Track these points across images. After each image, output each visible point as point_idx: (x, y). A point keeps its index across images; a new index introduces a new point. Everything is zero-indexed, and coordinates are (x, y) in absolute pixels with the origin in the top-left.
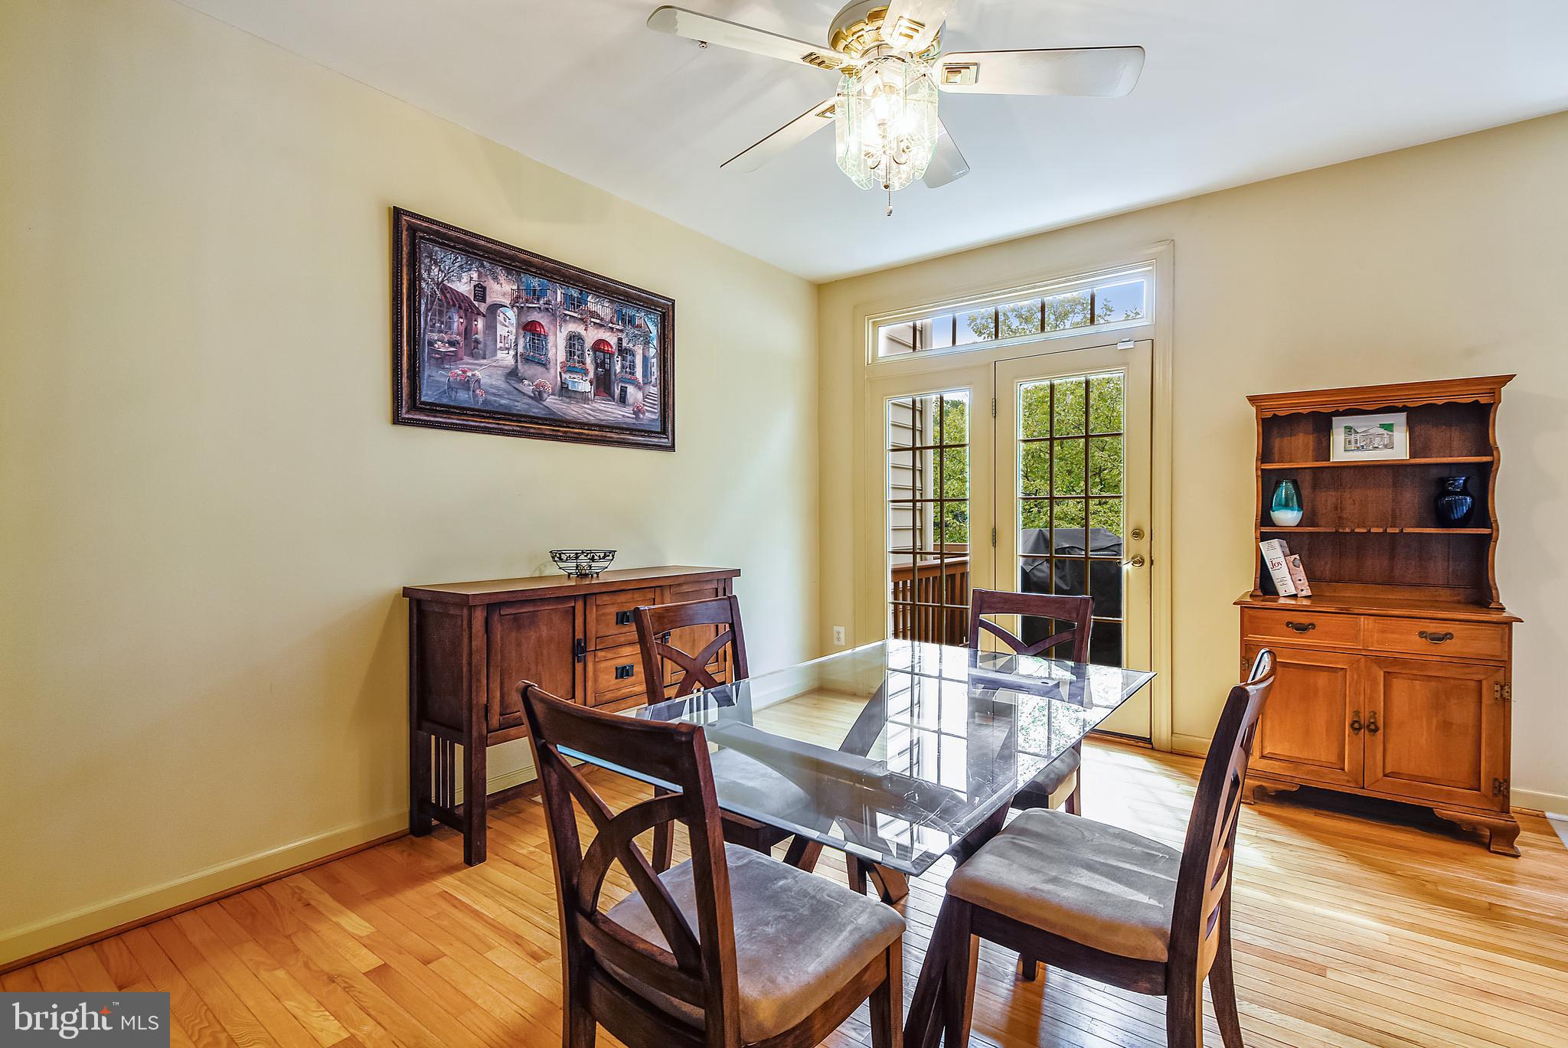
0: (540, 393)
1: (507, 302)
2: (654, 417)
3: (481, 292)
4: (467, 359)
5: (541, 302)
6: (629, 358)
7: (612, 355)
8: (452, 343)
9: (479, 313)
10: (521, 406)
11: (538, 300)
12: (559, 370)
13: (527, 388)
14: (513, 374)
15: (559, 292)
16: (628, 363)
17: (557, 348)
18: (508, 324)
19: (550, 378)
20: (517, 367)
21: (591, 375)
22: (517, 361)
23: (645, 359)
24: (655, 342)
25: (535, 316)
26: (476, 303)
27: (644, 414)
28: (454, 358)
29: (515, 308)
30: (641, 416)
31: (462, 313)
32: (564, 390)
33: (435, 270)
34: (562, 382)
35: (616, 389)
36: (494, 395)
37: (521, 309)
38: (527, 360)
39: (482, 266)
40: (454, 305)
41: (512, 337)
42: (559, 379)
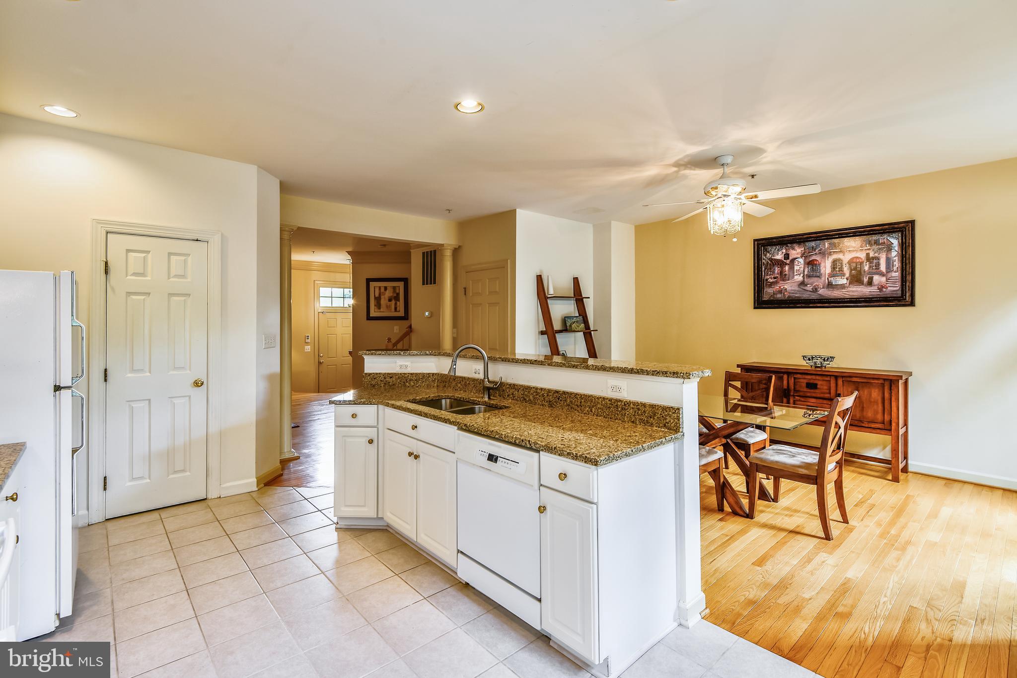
0: (816, 289)
1: (799, 256)
2: (895, 289)
3: (787, 256)
4: (781, 282)
5: (817, 251)
6: (875, 261)
7: (862, 263)
8: (774, 278)
9: (786, 264)
10: (806, 296)
11: (815, 250)
12: (827, 277)
13: (809, 288)
14: (803, 283)
15: (826, 244)
16: (874, 264)
17: (826, 267)
18: (800, 264)
19: (820, 283)
20: (804, 281)
21: (847, 275)
22: (804, 278)
23: (888, 260)
24: (896, 248)
25: (814, 258)
26: (785, 261)
27: (887, 288)
28: (776, 283)
29: (803, 258)
30: (884, 290)
31: (779, 266)
32: (830, 285)
33: (768, 254)
34: (828, 282)
35: (865, 279)
36: (793, 293)
37: (806, 257)
38: (809, 276)
39: (788, 246)
40: (776, 264)
41: (802, 269)
42: (827, 281)
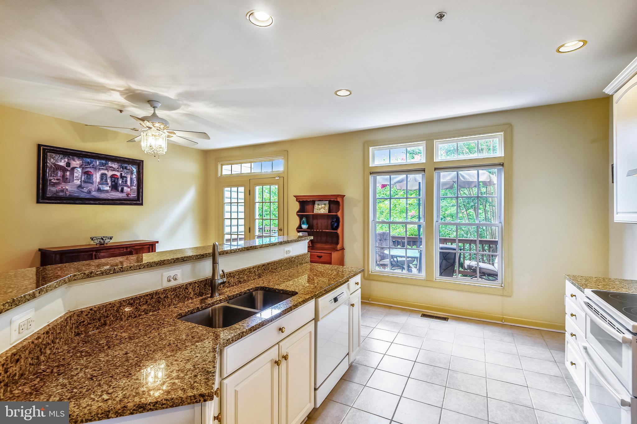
0: (90, 191)
1: (78, 166)
2: (134, 196)
3: (68, 164)
4: (63, 184)
5: (91, 165)
6: (125, 179)
7: (118, 179)
8: (57, 180)
9: (68, 170)
10: (83, 195)
11: (90, 165)
12: (97, 184)
13: (85, 190)
14: (80, 187)
15: (98, 162)
16: (124, 180)
17: (97, 177)
18: (78, 173)
19: (93, 187)
20: (81, 185)
21: (110, 185)
22: (81, 183)
23: (131, 179)
24: (135, 174)
25: (89, 170)
26: (66, 168)
27: (130, 195)
28: (58, 184)
29: (81, 168)
30: (129, 196)
31: (62, 171)
32: (99, 190)
33: (52, 160)
34: (98, 188)
35: (119, 188)
36: (73, 193)
37: (83, 168)
38: (85, 182)
39: (70, 157)
40: (59, 169)
41: (80, 176)
42: (97, 187)
